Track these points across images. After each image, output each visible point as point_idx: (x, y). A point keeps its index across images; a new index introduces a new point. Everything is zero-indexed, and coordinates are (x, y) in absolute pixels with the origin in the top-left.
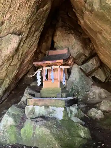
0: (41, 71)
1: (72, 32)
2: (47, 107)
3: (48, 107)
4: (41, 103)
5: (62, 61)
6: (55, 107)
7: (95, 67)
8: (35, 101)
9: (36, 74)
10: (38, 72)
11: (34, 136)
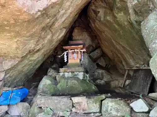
0: (67, 53)
1: (85, 30)
2: (72, 72)
3: (74, 72)
4: (69, 71)
5: (82, 46)
6: (78, 72)
7: (99, 55)
8: (65, 69)
9: (64, 54)
10: (65, 53)
11: (67, 86)
